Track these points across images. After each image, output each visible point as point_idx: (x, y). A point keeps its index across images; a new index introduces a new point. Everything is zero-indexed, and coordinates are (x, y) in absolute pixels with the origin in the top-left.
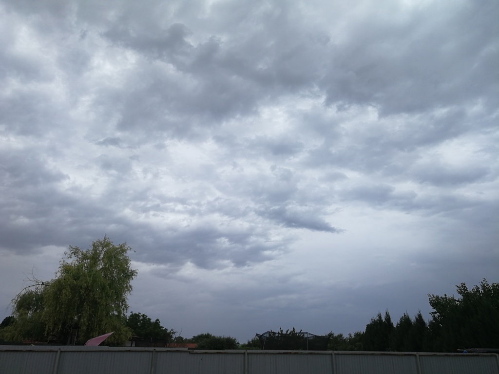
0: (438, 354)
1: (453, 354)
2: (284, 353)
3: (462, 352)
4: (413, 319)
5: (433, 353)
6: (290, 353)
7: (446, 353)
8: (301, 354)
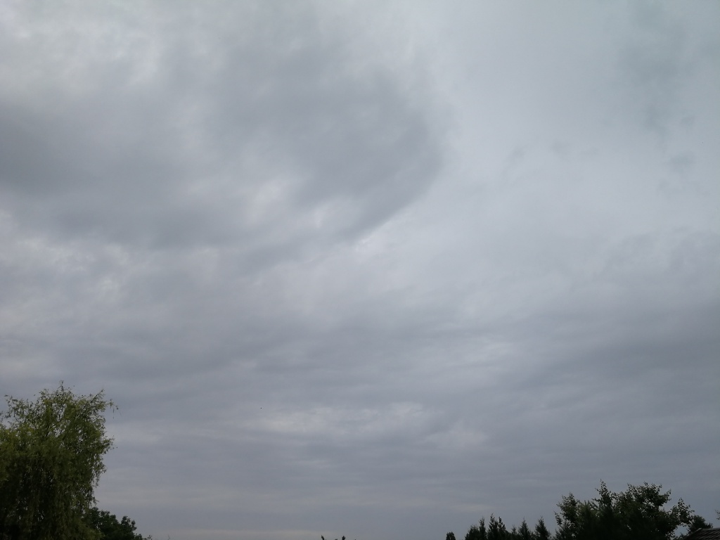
4: (532, 529)
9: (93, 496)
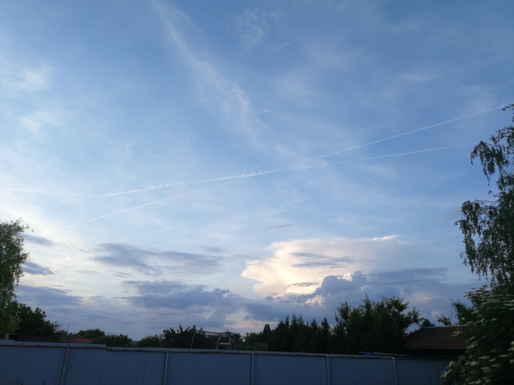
0: (345, 356)
1: (358, 356)
2: (206, 352)
3: (363, 354)
4: (319, 324)
5: (341, 355)
6: (212, 352)
7: (351, 356)
8: (223, 353)
9: (14, 293)
